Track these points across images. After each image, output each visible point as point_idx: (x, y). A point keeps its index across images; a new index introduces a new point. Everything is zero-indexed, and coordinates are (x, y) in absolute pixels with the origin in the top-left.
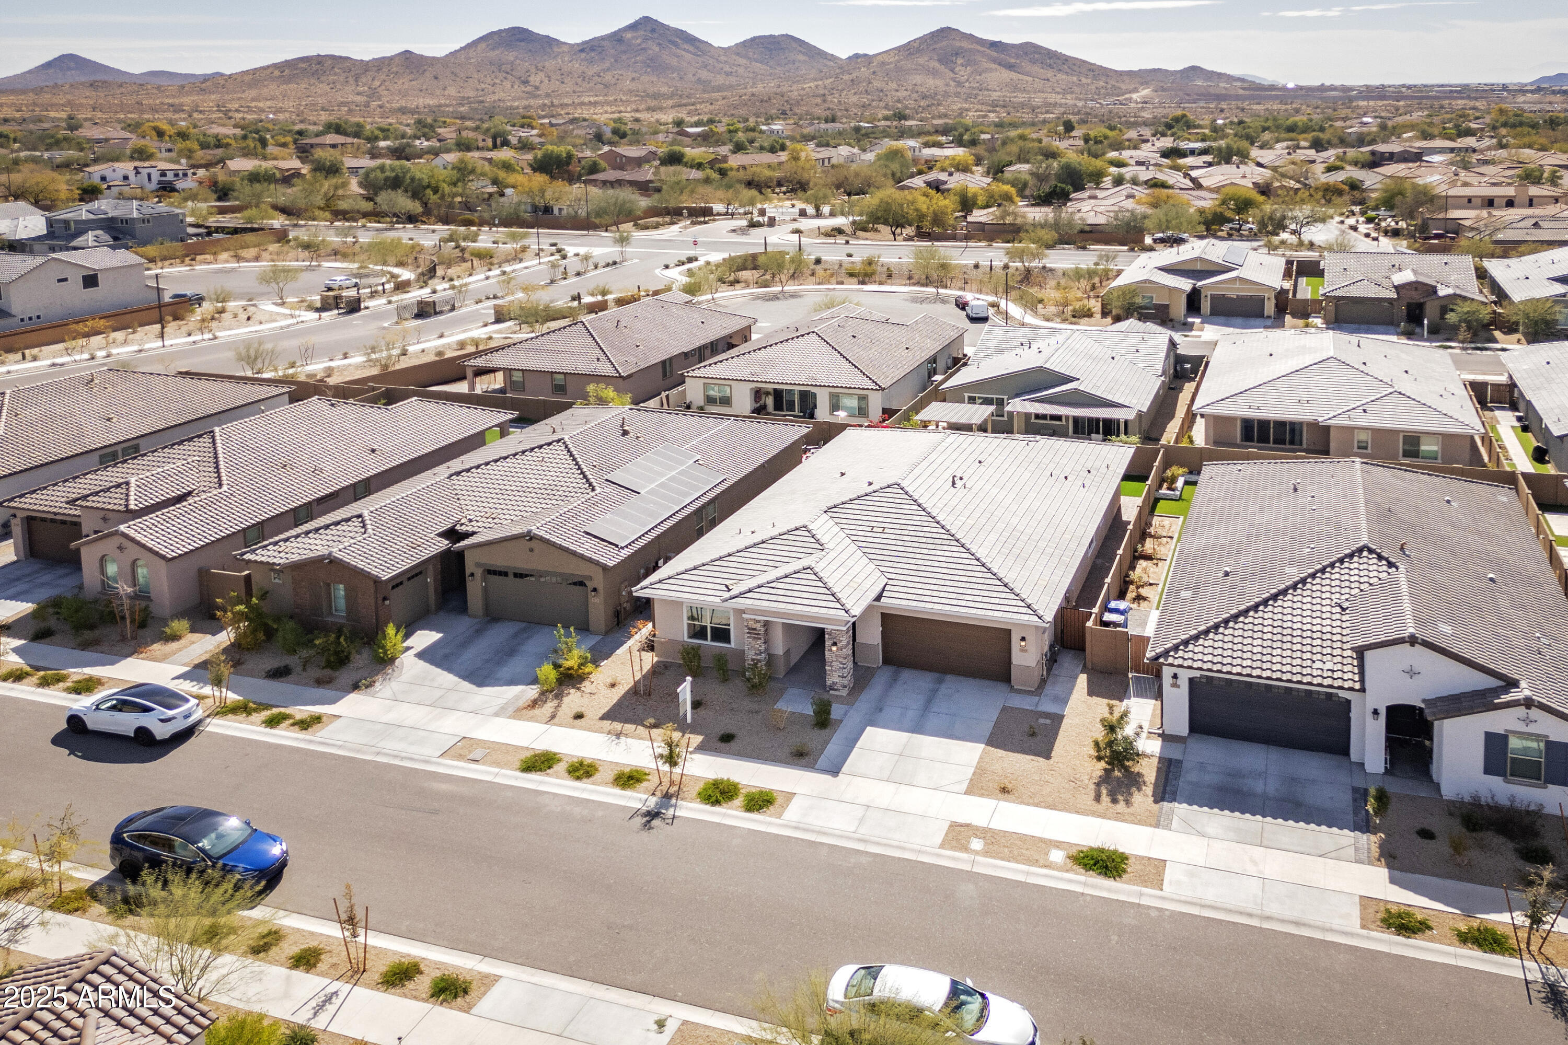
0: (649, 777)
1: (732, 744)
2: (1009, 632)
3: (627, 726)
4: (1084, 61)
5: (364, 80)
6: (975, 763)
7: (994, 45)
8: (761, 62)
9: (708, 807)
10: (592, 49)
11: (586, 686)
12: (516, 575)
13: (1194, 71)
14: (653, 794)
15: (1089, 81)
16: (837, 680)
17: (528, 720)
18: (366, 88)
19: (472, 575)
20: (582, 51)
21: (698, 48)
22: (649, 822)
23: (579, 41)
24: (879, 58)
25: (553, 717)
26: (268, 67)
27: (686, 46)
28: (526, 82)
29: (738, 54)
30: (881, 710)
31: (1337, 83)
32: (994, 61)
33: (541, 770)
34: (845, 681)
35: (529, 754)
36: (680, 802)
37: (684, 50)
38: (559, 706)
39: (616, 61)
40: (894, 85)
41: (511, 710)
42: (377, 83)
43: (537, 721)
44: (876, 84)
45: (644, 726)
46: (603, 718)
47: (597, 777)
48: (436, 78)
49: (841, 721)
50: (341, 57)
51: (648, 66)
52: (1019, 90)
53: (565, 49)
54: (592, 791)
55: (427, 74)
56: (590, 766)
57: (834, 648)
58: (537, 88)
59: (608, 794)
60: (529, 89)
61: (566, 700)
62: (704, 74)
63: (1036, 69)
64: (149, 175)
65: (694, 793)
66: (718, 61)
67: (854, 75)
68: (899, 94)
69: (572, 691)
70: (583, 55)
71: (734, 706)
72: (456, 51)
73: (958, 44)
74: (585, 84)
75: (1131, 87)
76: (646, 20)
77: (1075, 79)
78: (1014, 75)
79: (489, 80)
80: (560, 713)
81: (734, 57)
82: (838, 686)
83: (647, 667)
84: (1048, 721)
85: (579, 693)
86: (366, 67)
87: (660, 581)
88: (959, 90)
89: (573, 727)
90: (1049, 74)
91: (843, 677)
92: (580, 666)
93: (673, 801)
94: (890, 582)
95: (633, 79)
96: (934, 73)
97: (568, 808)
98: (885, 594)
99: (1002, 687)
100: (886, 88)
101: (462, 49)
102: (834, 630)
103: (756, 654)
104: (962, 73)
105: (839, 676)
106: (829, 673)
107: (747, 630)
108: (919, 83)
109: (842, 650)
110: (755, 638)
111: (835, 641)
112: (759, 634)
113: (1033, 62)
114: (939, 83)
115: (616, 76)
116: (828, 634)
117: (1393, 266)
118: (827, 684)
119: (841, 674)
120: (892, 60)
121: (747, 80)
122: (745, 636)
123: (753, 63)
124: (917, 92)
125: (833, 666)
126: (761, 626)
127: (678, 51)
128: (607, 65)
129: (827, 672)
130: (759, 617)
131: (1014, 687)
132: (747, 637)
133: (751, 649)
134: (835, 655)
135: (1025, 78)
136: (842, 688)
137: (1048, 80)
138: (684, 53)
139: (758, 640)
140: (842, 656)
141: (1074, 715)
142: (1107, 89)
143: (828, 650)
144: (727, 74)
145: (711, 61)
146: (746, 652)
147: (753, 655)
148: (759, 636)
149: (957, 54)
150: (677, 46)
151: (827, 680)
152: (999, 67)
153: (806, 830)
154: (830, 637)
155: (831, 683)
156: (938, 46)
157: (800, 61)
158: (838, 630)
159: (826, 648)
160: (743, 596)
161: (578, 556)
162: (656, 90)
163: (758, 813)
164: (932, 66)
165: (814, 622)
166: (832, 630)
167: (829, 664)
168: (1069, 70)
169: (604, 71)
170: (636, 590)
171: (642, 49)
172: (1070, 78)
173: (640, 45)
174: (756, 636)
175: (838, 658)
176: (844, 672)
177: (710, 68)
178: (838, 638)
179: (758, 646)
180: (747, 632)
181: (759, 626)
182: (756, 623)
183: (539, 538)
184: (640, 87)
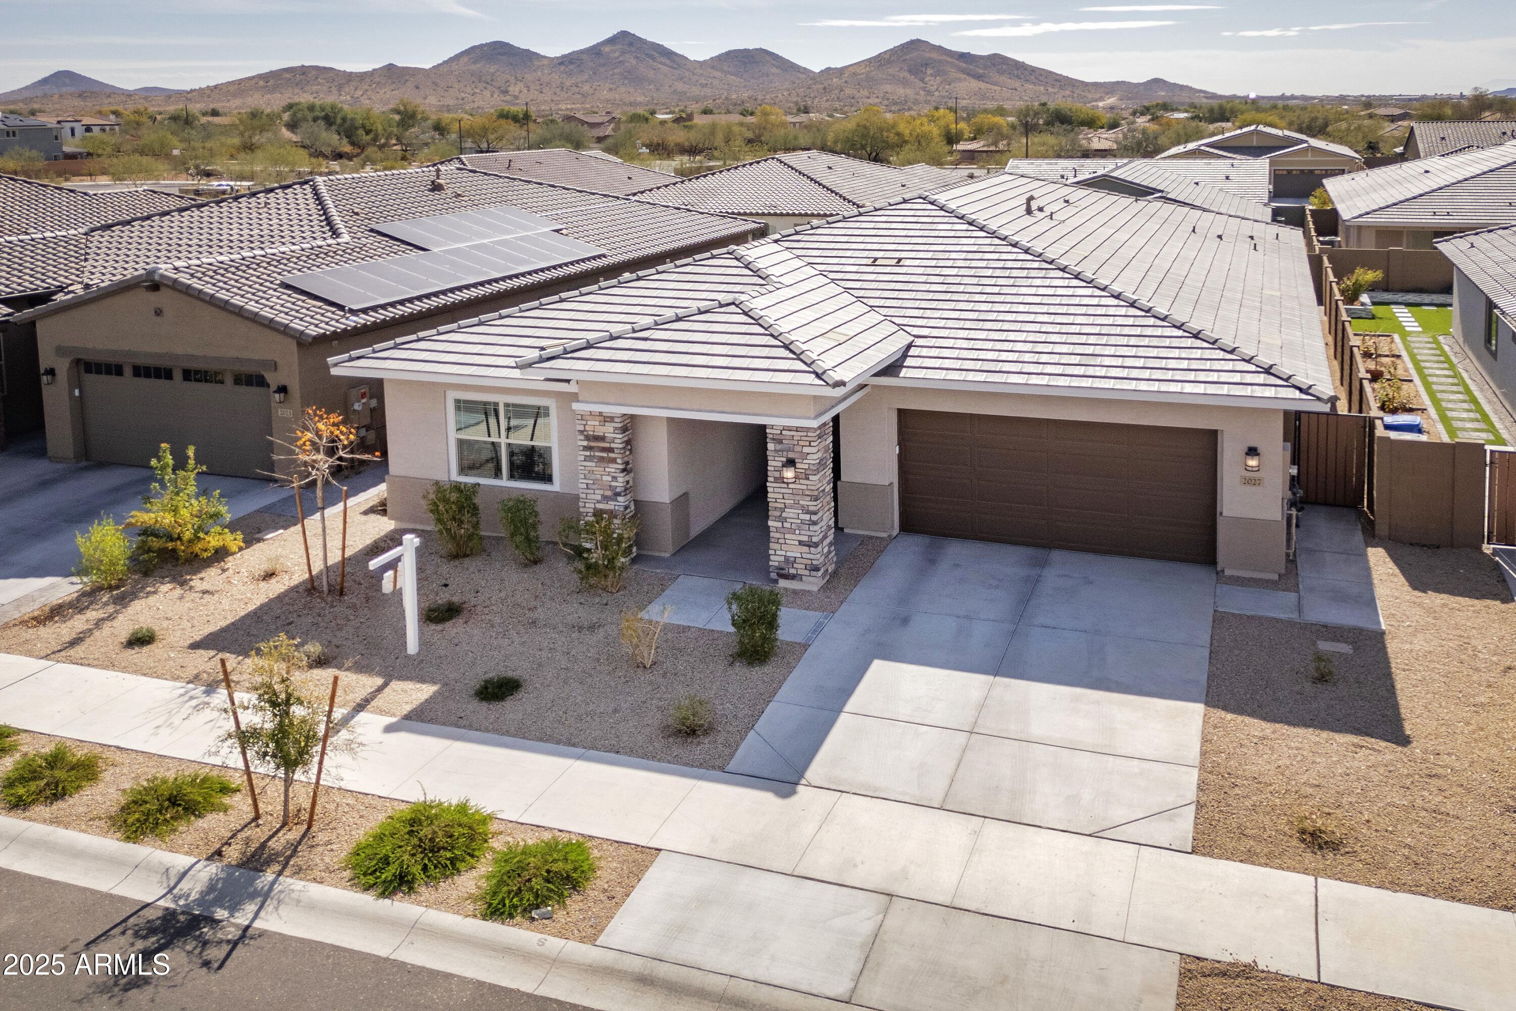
1: (509, 704)
2: (1213, 435)
4: (1051, 72)
5: (347, 90)
6: (1193, 752)
7: (964, 56)
8: (736, 75)
10: (571, 63)
11: (206, 576)
13: (1157, 83)
14: (218, 854)
15: (1056, 90)
16: (795, 552)
18: (348, 97)
19: (51, 372)
20: (561, 64)
21: (674, 61)
23: (558, 54)
24: (850, 69)
25: (78, 642)
26: (254, 77)
27: (663, 59)
28: (505, 92)
29: (713, 67)
30: (905, 621)
31: (1297, 93)
32: (963, 71)
34: (816, 556)
36: (288, 882)
37: (661, 63)
38: (111, 617)
39: (594, 73)
40: (866, 93)
42: (359, 93)
43: (32, 653)
44: (848, 91)
46: (200, 644)
47: (79, 798)
48: (417, 88)
49: (805, 647)
50: (325, 68)
51: (625, 78)
52: (988, 98)
53: (545, 62)
54: (36, 845)
55: (409, 84)
57: (789, 474)
58: (516, 97)
60: (508, 98)
61: (136, 606)
62: (680, 86)
63: (1004, 79)
64: (73, 130)
66: (694, 74)
67: (827, 84)
68: (870, 101)
69: (166, 587)
70: (562, 68)
71: (540, 614)
72: (439, 65)
73: (927, 55)
74: (563, 94)
75: (1098, 96)
76: (624, 34)
77: (1042, 88)
78: (983, 85)
79: (469, 89)
80: (102, 633)
81: (709, 70)
82: (800, 569)
83: (367, 541)
84: (1344, 648)
85: (178, 592)
86: (349, 77)
87: (395, 346)
88: (929, 98)
90: (1017, 84)
91: (810, 545)
93: (269, 877)
94: (919, 342)
95: (611, 89)
96: (905, 83)
98: (909, 362)
99: (1200, 573)
100: (857, 95)
101: (445, 62)
102: (790, 429)
103: (605, 498)
104: (932, 82)
105: (801, 543)
106: (777, 535)
107: (585, 443)
108: (890, 91)
109: (808, 479)
110: (602, 459)
111: (791, 455)
112: (611, 450)
113: (1001, 72)
114: (910, 92)
115: (594, 87)
116: (773, 439)
117: (1504, 133)
118: (771, 563)
119: (805, 539)
120: (863, 71)
121: (722, 91)
122: (582, 458)
123: (728, 76)
124: (888, 99)
125: (786, 518)
126: (616, 428)
127: (655, 64)
128: (586, 77)
129: (772, 534)
130: (611, 404)
131: (1228, 572)
132: (587, 459)
133: (594, 487)
134: (790, 491)
135: (993, 87)
136: (807, 573)
137: (1016, 89)
138: (660, 66)
139: (610, 465)
140: (807, 493)
141: (1410, 630)
142: (1073, 98)
143: (775, 478)
144: (704, 86)
145: (687, 74)
146: (584, 496)
147: (598, 502)
148: (612, 455)
149: (926, 64)
150: (654, 59)
151: (771, 552)
152: (967, 77)
153: (676, 991)
154: (779, 447)
155: (782, 559)
156: (908, 57)
157: (773, 74)
158: (797, 429)
159: (769, 473)
160: (569, 356)
161: (247, 318)
162: (632, 99)
163: (527, 923)
164: (902, 75)
165: (740, 414)
166: (785, 428)
167: (778, 513)
168: (1036, 81)
169: (582, 82)
170: (336, 362)
171: (619, 62)
172: (1037, 88)
173: (618, 58)
174: (605, 455)
175: (798, 498)
176: (811, 533)
177: (685, 79)
178: (798, 449)
179: (610, 479)
180: (586, 448)
181: (612, 430)
182: (605, 421)
183: (170, 283)
184: (617, 97)
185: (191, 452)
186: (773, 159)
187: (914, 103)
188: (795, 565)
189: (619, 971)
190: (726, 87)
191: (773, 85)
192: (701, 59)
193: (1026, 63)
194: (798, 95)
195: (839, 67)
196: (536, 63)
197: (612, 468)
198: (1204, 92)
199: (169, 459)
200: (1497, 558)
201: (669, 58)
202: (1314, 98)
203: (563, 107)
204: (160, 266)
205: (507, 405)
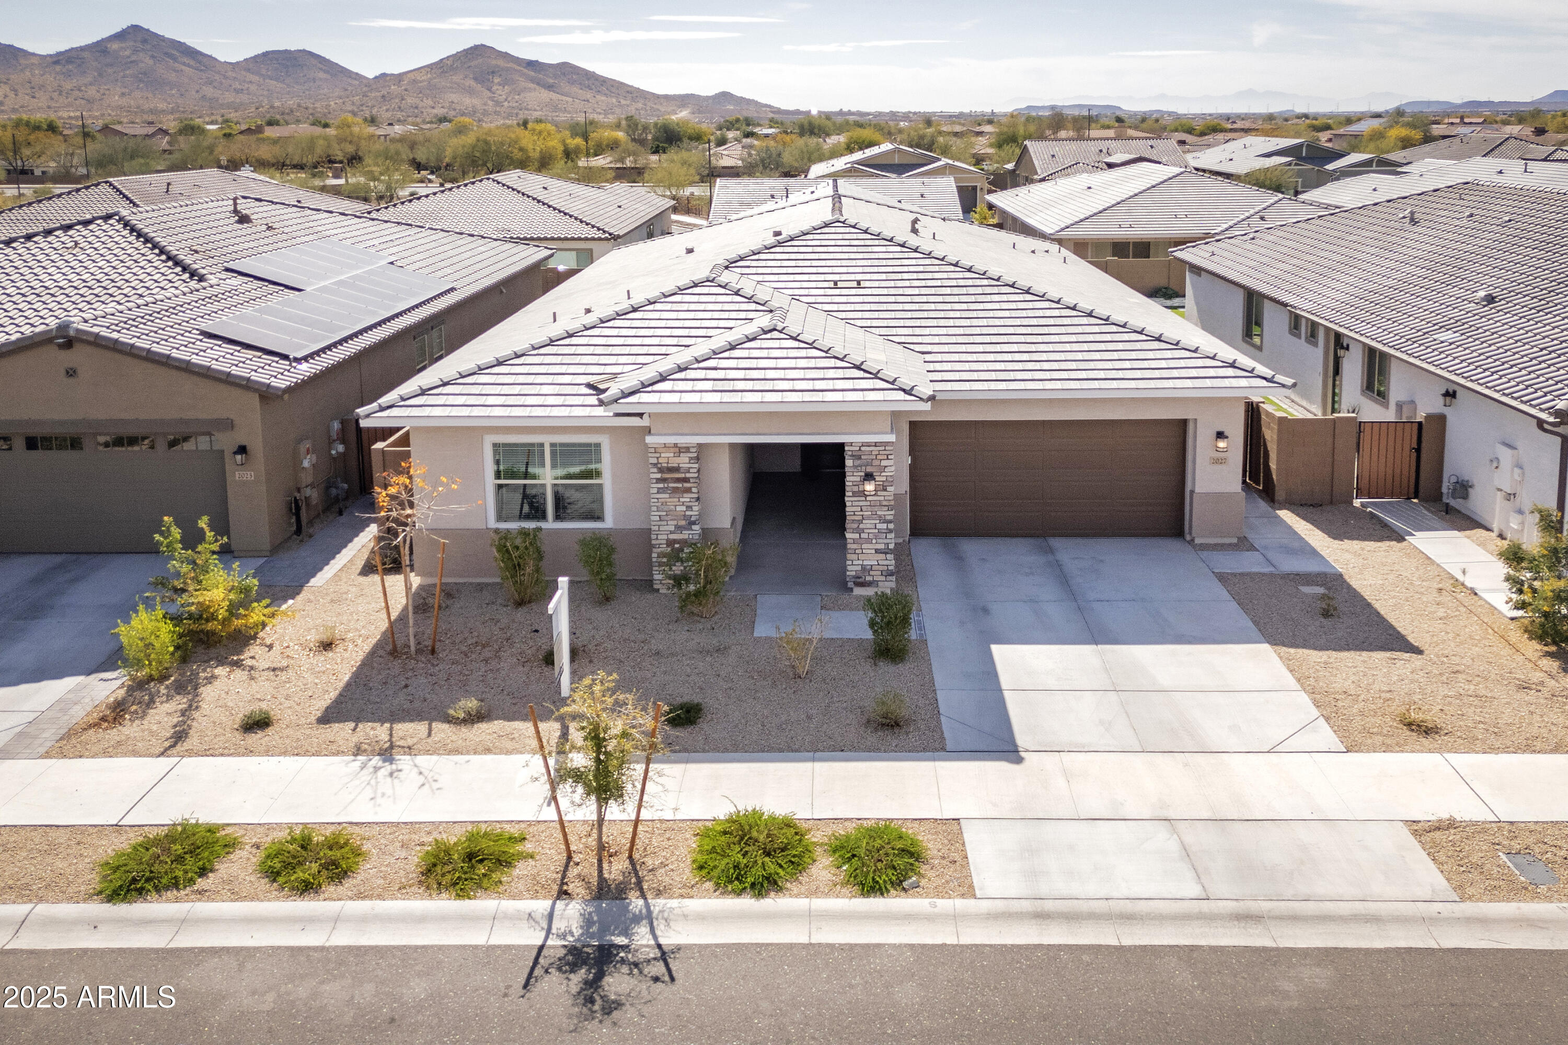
0: (528, 847)
1: (704, 725)
2: (1182, 424)
3: (402, 728)
4: (622, 83)
6: (1290, 680)
7: (532, 64)
8: (277, 80)
9: (747, 903)
10: (70, 62)
11: (254, 654)
12: (32, 443)
13: (725, 96)
14: (563, 894)
16: (871, 560)
17: (105, 754)
20: (56, 62)
22: (593, 984)
23: (52, 51)
24: (409, 75)
25: (180, 736)
27: (185, 60)
29: (248, 70)
31: (854, 109)
32: (532, 80)
33: (175, 884)
34: (892, 562)
35: (124, 843)
36: (657, 904)
37: (184, 64)
38: (192, 707)
39: (100, 75)
40: (429, 103)
41: (49, 735)
43: (135, 753)
44: (410, 100)
45: (449, 720)
46: (325, 719)
47: (366, 872)
49: (924, 642)
51: (140, 81)
52: (560, 110)
53: (35, 60)
54: (364, 920)
56: (333, 844)
57: (869, 487)
59: (422, 919)
61: (208, 693)
62: (209, 91)
63: (575, 89)
65: (686, 873)
66: (226, 77)
67: (384, 92)
68: (435, 111)
69: (220, 671)
70: (58, 68)
71: (654, 645)
73: (494, 62)
74: (63, 100)
75: (670, 108)
76: (135, 29)
78: (554, 96)
80: (200, 722)
81: (243, 73)
82: (875, 575)
83: (399, 601)
84: (1320, 590)
85: (239, 674)
87: (423, 392)
88: (498, 109)
89: (249, 752)
90: (589, 95)
91: (886, 551)
92: (233, 609)
93: (636, 904)
96: (471, 92)
97: (302, 991)
99: (1176, 544)
100: (421, 104)
102: (868, 445)
103: (679, 528)
104: (499, 92)
105: (877, 551)
106: (855, 546)
107: (659, 476)
108: (456, 101)
109: (885, 490)
110: (675, 490)
111: (869, 469)
112: (686, 480)
113: (572, 82)
114: (476, 102)
115: (102, 91)
116: (852, 456)
117: (1101, 151)
118: (848, 573)
119: (882, 546)
120: (424, 78)
121: (261, 98)
122: (655, 491)
123: (267, 81)
124: (455, 110)
125: (863, 529)
126: (691, 458)
127: (176, 65)
128: (89, 79)
129: (849, 546)
130: (686, 435)
131: (1197, 541)
132: (660, 491)
133: (666, 518)
134: (868, 503)
135: (564, 98)
136: (883, 578)
137: (588, 101)
138: (183, 67)
139: (685, 495)
140: (885, 503)
141: (1357, 570)
142: (646, 111)
143: (853, 492)
144: (237, 91)
145: (217, 77)
146: (656, 528)
147: (671, 532)
148: (687, 485)
149: (493, 72)
150: (175, 59)
151: (849, 563)
152: (537, 87)
153: (1072, 918)
154: (858, 462)
155: (859, 568)
156: (472, 64)
157: (321, 79)
158: (876, 444)
159: (847, 489)
160: (649, 389)
161: (198, 374)
162: (152, 106)
163: (902, 894)
164: (467, 84)
165: (819, 434)
166: (864, 444)
167: (855, 526)
168: (607, 92)
169: (86, 85)
170: (367, 413)
171: (131, 62)
172: (609, 100)
173: (129, 57)
174: (680, 485)
175: (876, 509)
176: (888, 541)
177: (215, 84)
178: (876, 463)
179: (684, 508)
180: (659, 481)
181: (687, 460)
182: (680, 452)
183: (92, 339)
184: (132, 102)
185: (203, 523)
186: (488, 179)
187: (484, 114)
188: (872, 573)
189: (1016, 913)
190: (265, 93)
191: (321, 92)
192: (233, 60)
193: (597, 72)
194: (353, 104)
195: (396, 72)
196: (22, 61)
197: (686, 498)
198: (769, 106)
199: (176, 533)
200: (1369, 509)
201: (194, 59)
202: (869, 114)
203: (65, 115)
204: (72, 319)
205: (552, 445)
